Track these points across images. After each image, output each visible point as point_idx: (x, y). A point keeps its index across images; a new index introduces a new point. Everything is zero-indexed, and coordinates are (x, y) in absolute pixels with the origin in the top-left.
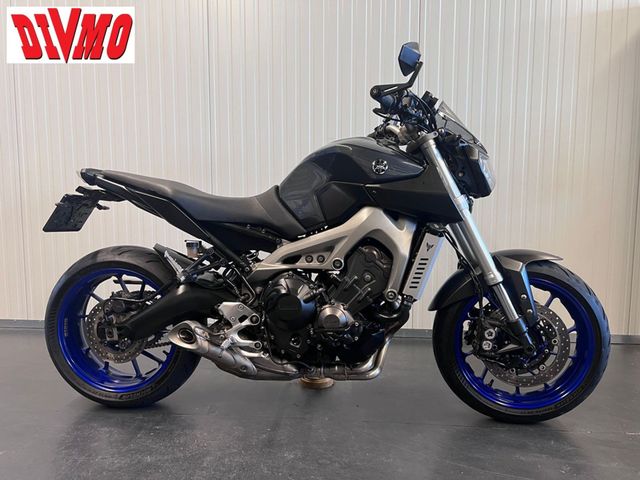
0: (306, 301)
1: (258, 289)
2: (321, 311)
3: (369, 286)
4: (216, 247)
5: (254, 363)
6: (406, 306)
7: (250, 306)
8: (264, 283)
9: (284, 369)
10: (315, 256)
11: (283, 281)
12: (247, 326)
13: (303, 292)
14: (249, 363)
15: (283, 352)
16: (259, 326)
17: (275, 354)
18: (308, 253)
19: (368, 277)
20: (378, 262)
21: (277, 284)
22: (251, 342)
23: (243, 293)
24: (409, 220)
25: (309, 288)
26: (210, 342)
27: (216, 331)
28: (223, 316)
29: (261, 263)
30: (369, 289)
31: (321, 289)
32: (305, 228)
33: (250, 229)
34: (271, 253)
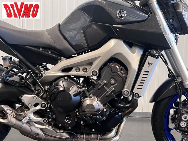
0: (75, 95)
1: (47, 87)
2: (83, 102)
3: (113, 87)
4: (20, 61)
5: (42, 131)
6: (135, 99)
7: (41, 97)
9: (61, 136)
10: (81, 68)
11: (61, 83)
12: (39, 110)
14: (40, 132)
15: (60, 125)
16: (46, 110)
17: (56, 126)
18: (77, 66)
19: (113, 81)
20: (119, 73)
21: (58, 84)
22: (41, 119)
23: (37, 89)
24: (138, 48)
25: (77, 87)
26: (16, 118)
27: (20, 112)
28: (24, 103)
29: (49, 71)
30: (113, 89)
31: (84, 88)
32: (76, 51)
33: (42, 50)
34: (55, 65)
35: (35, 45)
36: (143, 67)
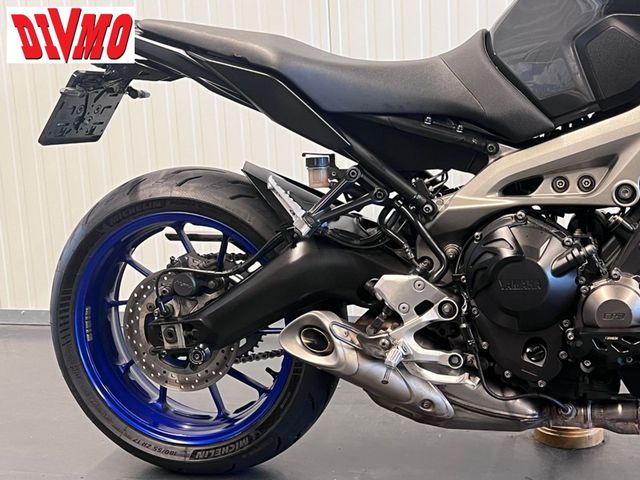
0: (558, 273)
1: (451, 249)
2: (588, 293)
4: (363, 165)
5: (446, 394)
7: (436, 282)
8: (464, 236)
11: (503, 232)
12: (433, 324)
14: (437, 397)
17: (493, 378)
22: (442, 354)
23: (419, 256)
27: (372, 331)
28: (383, 300)
29: (458, 195)
31: (589, 248)
33: (432, 125)
34: (476, 174)
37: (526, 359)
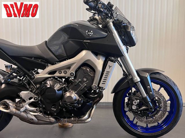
0: (58, 90)
1: (38, 86)
2: (65, 95)
4: (18, 67)
5: (36, 117)
6: (101, 91)
7: (34, 93)
8: (40, 83)
9: (49, 120)
10: (63, 71)
11: (48, 82)
12: (33, 102)
13: (57, 87)
14: (34, 118)
15: (48, 112)
16: (38, 102)
17: (45, 113)
18: (60, 70)
19: (85, 79)
20: (89, 73)
21: (46, 83)
22: (34, 108)
23: (31, 88)
24: (102, 56)
25: (60, 85)
26: (16, 109)
27: (19, 104)
28: (22, 97)
29: (39, 74)
30: (86, 85)
31: (65, 85)
32: (58, 59)
33: (34, 59)
34: (43, 70)
35: (28, 56)
36: (105, 69)
37: (52, 109)
